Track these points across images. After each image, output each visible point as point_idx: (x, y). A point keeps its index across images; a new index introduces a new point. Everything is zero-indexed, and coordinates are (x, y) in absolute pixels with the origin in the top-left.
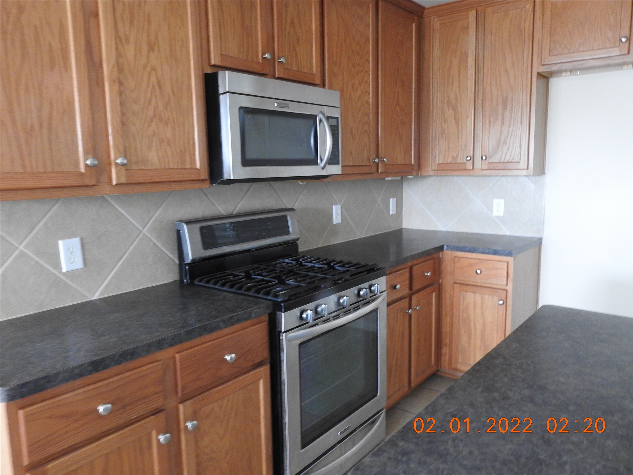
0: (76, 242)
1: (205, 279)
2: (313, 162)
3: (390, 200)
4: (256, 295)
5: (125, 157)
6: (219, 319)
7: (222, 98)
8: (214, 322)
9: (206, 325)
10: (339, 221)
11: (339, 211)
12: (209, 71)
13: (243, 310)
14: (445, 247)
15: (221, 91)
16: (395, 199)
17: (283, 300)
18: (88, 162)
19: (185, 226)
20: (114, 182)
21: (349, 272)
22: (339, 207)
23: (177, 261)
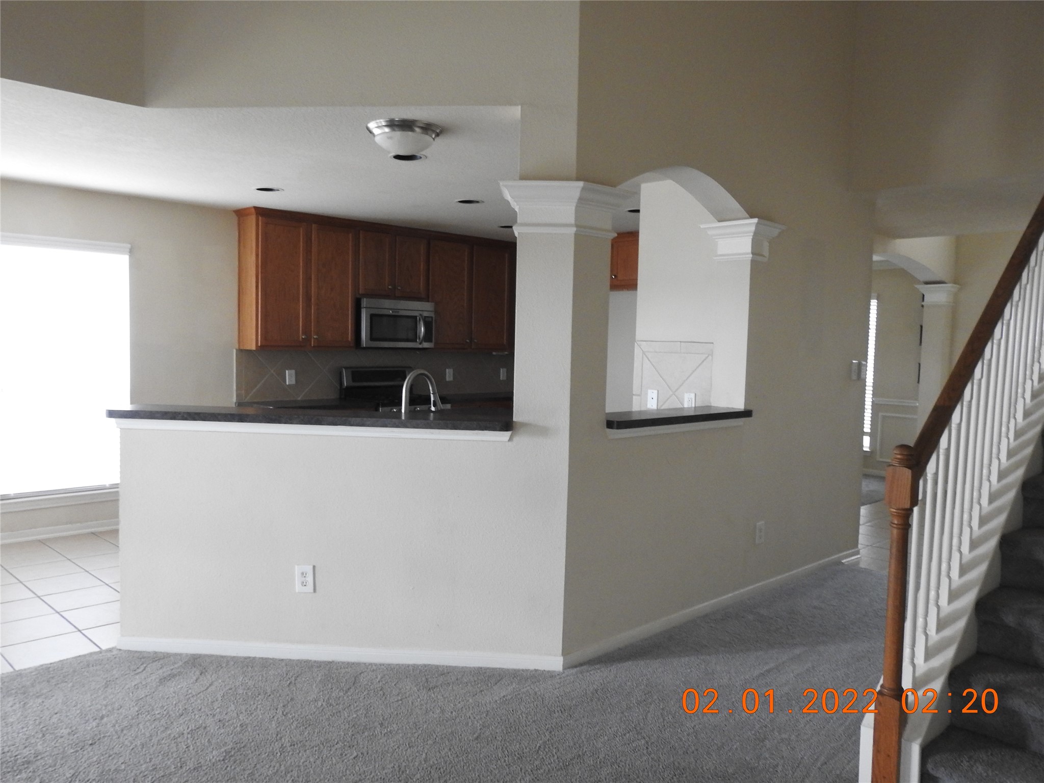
0: (293, 372)
2: (414, 340)
5: (317, 335)
7: (362, 310)
10: (451, 379)
12: (358, 296)
15: (362, 306)
16: (505, 370)
18: (303, 337)
19: (344, 370)
20: (312, 345)
22: (451, 371)
23: (339, 388)
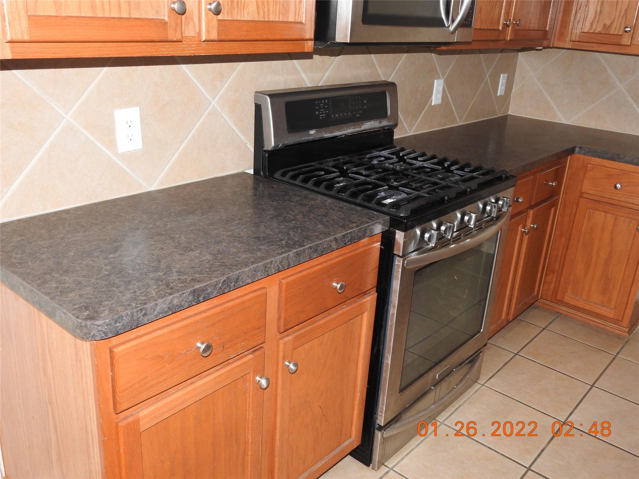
1: (290, 174)
3: (500, 76)
4: (367, 204)
6: (332, 238)
8: (326, 241)
9: (317, 245)
10: (439, 101)
11: (441, 88)
13: (358, 226)
14: (577, 149)
16: (504, 75)
17: (404, 216)
19: (268, 101)
20: (203, 37)
21: (476, 180)
22: (441, 82)
